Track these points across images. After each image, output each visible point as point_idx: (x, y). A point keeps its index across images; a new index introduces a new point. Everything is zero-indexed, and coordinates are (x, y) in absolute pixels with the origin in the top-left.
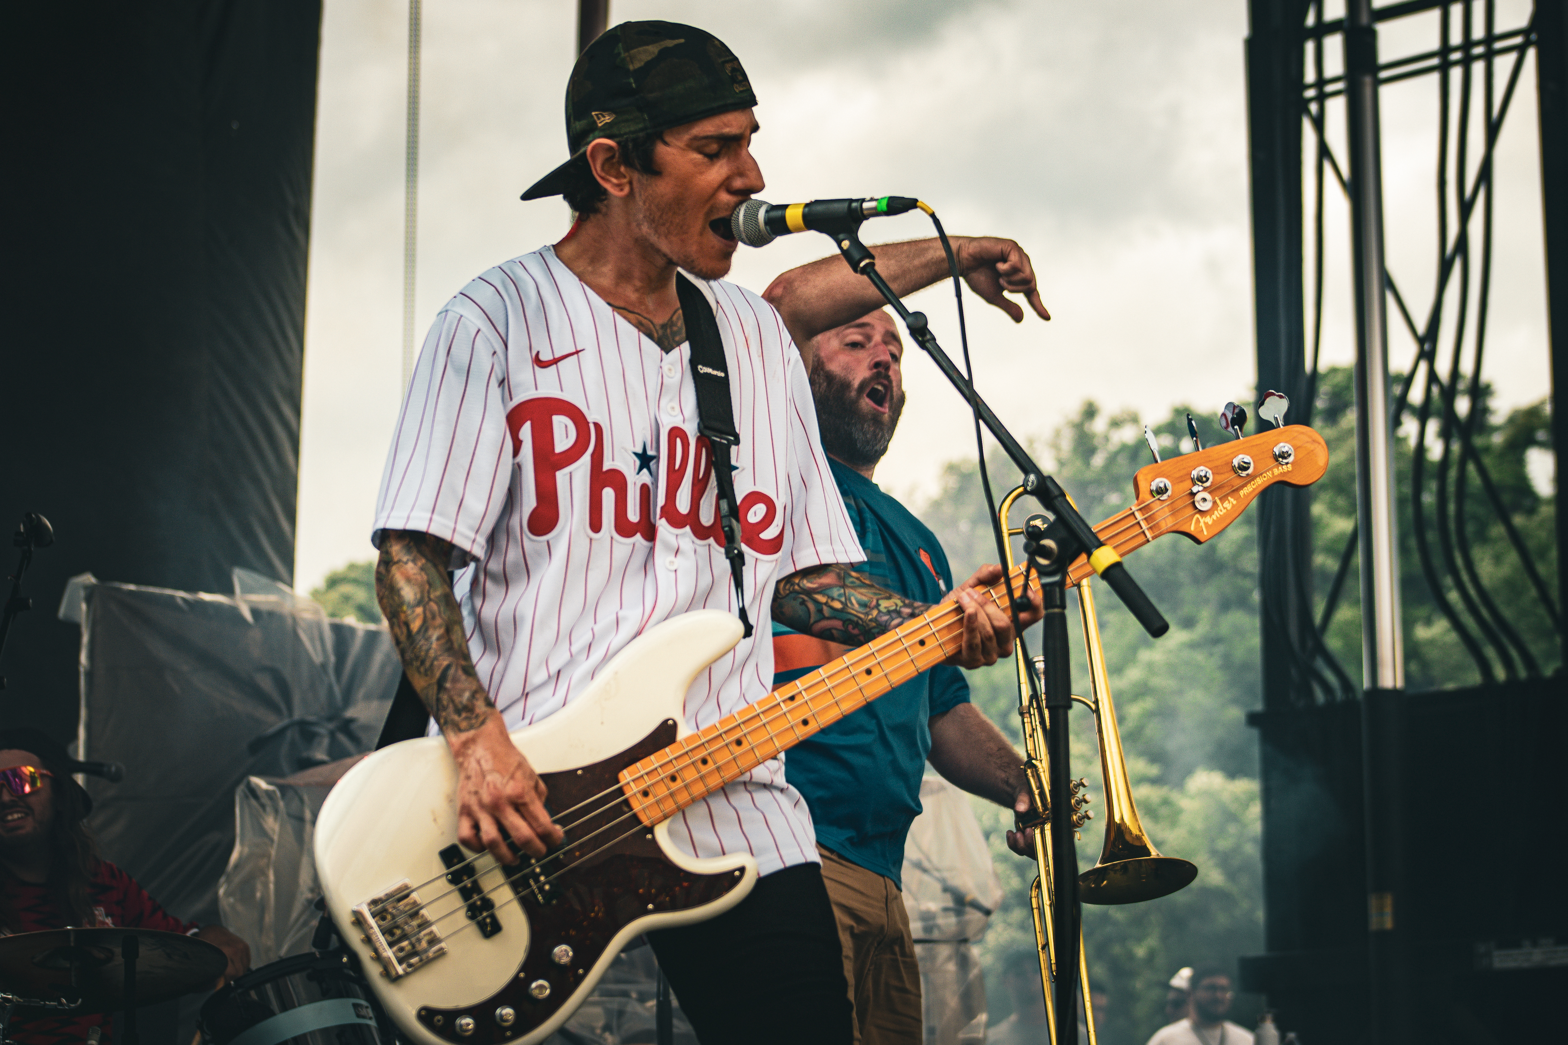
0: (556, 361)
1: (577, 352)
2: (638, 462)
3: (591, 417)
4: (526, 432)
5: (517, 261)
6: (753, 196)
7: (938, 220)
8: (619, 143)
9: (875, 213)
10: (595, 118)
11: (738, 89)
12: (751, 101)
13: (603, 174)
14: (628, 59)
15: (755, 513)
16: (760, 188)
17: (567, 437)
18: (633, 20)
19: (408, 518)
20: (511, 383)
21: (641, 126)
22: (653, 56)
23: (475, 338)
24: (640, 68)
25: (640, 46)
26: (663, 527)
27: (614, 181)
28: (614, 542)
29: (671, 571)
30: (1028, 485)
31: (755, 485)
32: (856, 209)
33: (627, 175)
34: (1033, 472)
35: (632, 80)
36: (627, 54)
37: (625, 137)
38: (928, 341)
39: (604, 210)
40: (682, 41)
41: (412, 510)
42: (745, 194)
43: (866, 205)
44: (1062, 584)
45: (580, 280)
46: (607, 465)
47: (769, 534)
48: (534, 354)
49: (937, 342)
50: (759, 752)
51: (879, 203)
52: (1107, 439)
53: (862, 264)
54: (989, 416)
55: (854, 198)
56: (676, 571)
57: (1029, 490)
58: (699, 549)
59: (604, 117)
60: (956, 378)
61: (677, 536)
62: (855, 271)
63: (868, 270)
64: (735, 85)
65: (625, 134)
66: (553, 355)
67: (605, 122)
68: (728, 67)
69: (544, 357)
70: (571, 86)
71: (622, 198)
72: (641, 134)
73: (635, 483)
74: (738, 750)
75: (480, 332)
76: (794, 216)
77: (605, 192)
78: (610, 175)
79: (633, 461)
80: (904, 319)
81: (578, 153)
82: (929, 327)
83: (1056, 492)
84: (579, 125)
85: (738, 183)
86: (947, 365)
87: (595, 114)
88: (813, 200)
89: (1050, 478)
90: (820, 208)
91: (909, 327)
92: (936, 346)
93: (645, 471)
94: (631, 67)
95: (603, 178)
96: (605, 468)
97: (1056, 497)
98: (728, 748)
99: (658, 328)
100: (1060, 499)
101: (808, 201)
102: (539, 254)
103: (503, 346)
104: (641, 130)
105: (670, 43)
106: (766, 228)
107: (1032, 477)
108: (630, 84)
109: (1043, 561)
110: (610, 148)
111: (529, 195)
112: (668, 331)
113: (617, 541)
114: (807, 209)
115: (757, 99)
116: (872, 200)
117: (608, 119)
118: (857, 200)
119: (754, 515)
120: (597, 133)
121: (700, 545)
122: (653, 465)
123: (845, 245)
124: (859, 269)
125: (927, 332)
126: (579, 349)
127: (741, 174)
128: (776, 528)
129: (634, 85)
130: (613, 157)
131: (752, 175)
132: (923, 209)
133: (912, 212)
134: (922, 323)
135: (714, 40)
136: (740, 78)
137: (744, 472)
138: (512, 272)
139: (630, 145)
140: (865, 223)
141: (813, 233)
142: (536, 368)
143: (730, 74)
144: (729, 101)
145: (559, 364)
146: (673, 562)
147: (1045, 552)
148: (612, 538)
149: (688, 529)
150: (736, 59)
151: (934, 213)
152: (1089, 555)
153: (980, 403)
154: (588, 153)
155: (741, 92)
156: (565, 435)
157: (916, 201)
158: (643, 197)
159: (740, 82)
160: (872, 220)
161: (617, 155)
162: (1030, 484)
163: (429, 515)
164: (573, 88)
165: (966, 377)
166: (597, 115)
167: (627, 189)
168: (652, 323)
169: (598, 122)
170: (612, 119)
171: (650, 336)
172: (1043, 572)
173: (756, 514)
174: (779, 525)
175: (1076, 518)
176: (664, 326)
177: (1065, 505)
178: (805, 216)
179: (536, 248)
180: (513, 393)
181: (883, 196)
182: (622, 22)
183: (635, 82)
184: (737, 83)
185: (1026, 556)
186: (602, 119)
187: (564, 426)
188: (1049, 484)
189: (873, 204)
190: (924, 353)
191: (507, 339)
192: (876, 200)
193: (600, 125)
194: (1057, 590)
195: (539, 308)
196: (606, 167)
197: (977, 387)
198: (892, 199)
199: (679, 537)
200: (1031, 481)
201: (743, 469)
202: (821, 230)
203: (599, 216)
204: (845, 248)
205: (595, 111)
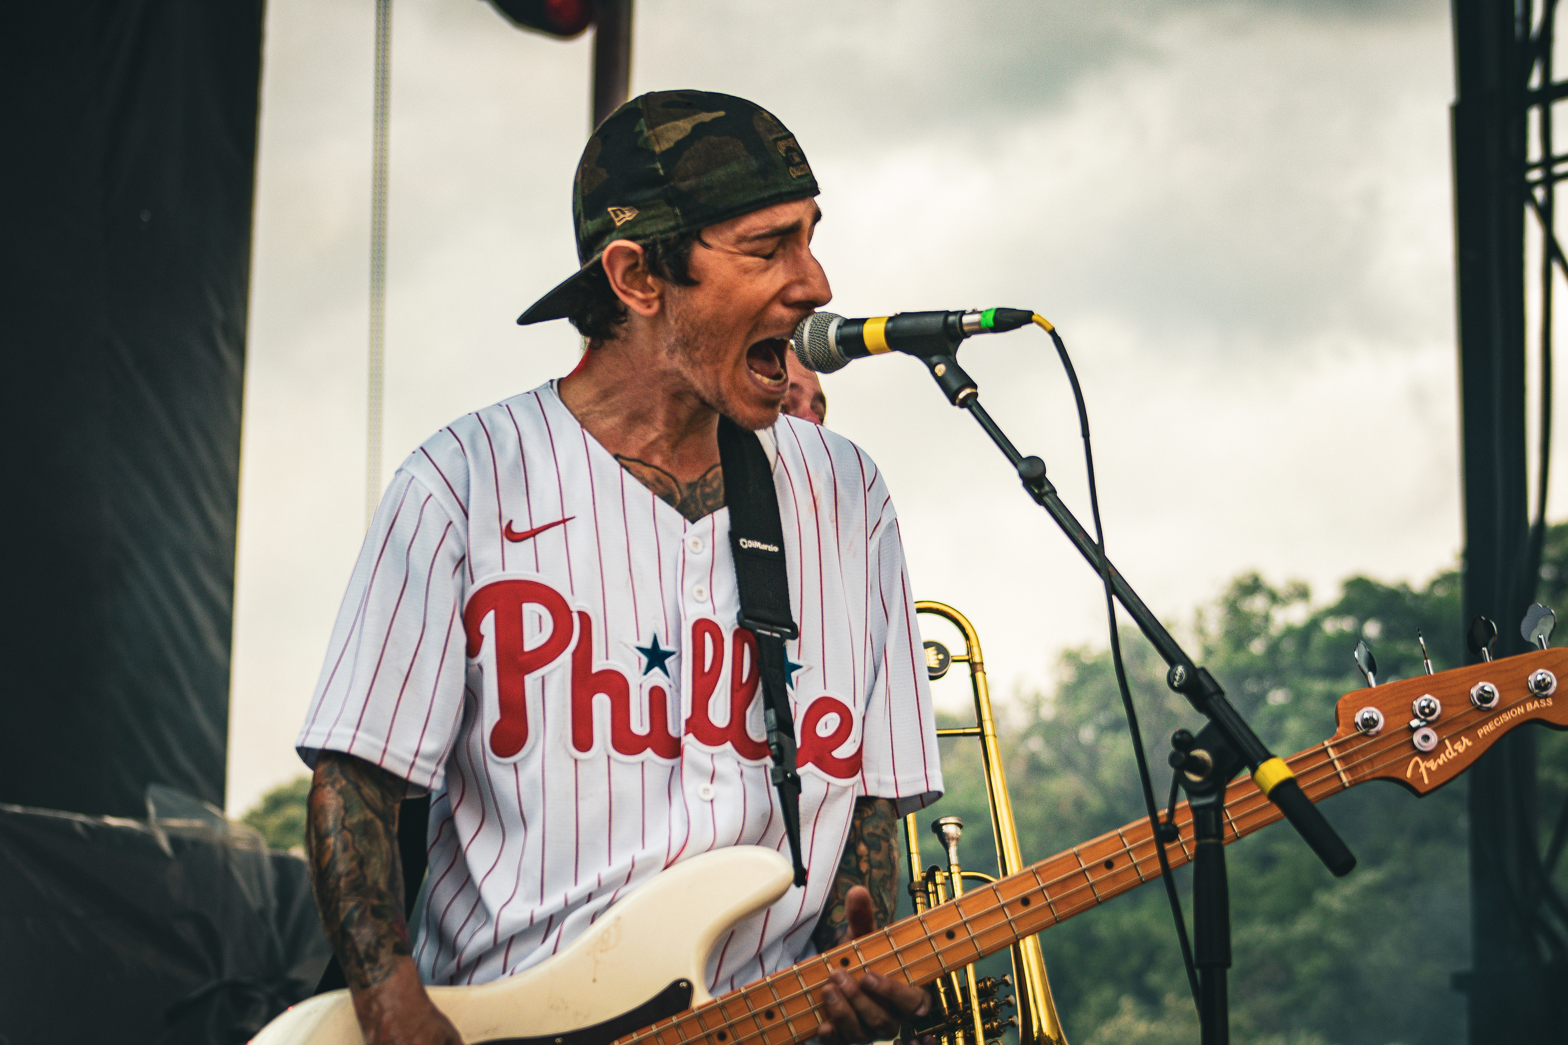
0: (533, 533)
1: (564, 521)
2: (645, 660)
3: (575, 605)
4: (488, 625)
5: (504, 404)
6: (817, 310)
7: (1060, 338)
8: (644, 246)
9: (980, 329)
10: (613, 215)
11: (794, 173)
12: (811, 189)
13: (624, 287)
14: (653, 138)
15: (826, 724)
16: (826, 300)
17: (541, 630)
18: (656, 90)
19: (329, 735)
20: (472, 562)
21: (672, 223)
22: (685, 134)
23: (423, 506)
24: (669, 150)
25: (668, 121)
26: (690, 743)
27: (639, 295)
28: (612, 762)
29: (705, 801)
30: (1176, 680)
31: (825, 688)
32: (954, 323)
33: (656, 289)
34: (1182, 663)
35: (659, 165)
36: (651, 132)
37: (651, 238)
38: (1046, 494)
39: (623, 334)
40: (722, 113)
41: (335, 724)
42: (807, 306)
43: (966, 319)
44: (1219, 807)
45: (582, 426)
46: (598, 665)
47: (843, 752)
48: (504, 525)
49: (1058, 495)
50: (795, 1028)
51: (984, 316)
52: (1267, 618)
53: (962, 395)
54: (1124, 590)
55: (951, 310)
56: (712, 801)
57: (1176, 686)
58: (746, 771)
59: (623, 213)
60: (1082, 542)
61: (712, 755)
62: (953, 403)
63: (969, 402)
64: (791, 168)
65: (652, 234)
66: (531, 525)
67: (624, 220)
68: (782, 146)
69: (517, 528)
70: (580, 176)
71: (648, 319)
72: (672, 235)
73: (641, 686)
74: (768, 1025)
75: (431, 498)
76: (874, 333)
77: (627, 308)
78: (634, 289)
79: (637, 658)
80: (1015, 465)
81: (591, 262)
82: (1048, 475)
83: (1211, 689)
84: (591, 226)
85: (797, 293)
86: (1071, 524)
87: (612, 211)
88: (899, 313)
89: (1203, 670)
90: (907, 323)
91: (1021, 476)
92: (1055, 500)
93: (657, 670)
94: (657, 149)
95: (624, 292)
96: (595, 669)
97: (1211, 695)
98: (755, 1022)
99: (682, 487)
100: (1215, 697)
101: (892, 315)
102: (534, 394)
103: (463, 514)
104: (673, 229)
105: (706, 117)
106: (838, 350)
107: (1180, 669)
108: (657, 170)
109: (1194, 778)
110: (632, 253)
111: (528, 318)
112: (698, 491)
113: (616, 761)
114: (890, 325)
115: (820, 186)
116: (974, 312)
117: (629, 215)
118: (955, 313)
119: (824, 727)
120: (614, 235)
121: (746, 766)
122: (670, 663)
123: (940, 370)
124: (957, 401)
125: (1045, 482)
126: (566, 517)
127: (802, 282)
128: (854, 745)
129: (661, 172)
130: (636, 265)
131: (816, 283)
132: (1039, 324)
133: (1025, 328)
134: (1037, 472)
135: (763, 112)
136: (797, 159)
137: (811, 672)
138: (491, 421)
139: (660, 249)
140: (965, 342)
141: (898, 355)
142: (506, 541)
143: (784, 155)
144: (785, 189)
145: (538, 537)
146: (708, 790)
147: (1197, 766)
148: (609, 757)
149: (728, 745)
150: (791, 135)
151: (1054, 329)
152: (1254, 769)
153: (1114, 574)
154: (604, 261)
155: (799, 177)
156: (538, 629)
157: (1031, 313)
158: (675, 314)
159: (796, 165)
160: (974, 338)
161: (641, 261)
162: (1177, 678)
163: (352, 731)
164: (583, 178)
165: (1096, 540)
166: (614, 211)
167: (656, 306)
168: (675, 480)
169: (616, 220)
170: (634, 215)
171: (668, 499)
172: (1193, 791)
173: (828, 725)
174: (857, 740)
175: (1235, 721)
176: (691, 486)
177: (1222, 705)
178: (888, 334)
179: (531, 387)
180: (474, 574)
181: (989, 307)
182: (643, 93)
183: (663, 168)
184: (793, 166)
185: (1171, 771)
186: (622, 216)
187: (537, 617)
188: (1202, 677)
189: (975, 318)
190: (1042, 510)
191: (468, 505)
192: (980, 312)
193: (618, 224)
194: (1213, 814)
195: (518, 466)
196: (628, 278)
197: (1110, 553)
198: (1000, 312)
199: (715, 757)
200: (1179, 674)
201: (810, 669)
202: (909, 352)
203: (617, 343)
204: (940, 374)
205: (612, 206)
